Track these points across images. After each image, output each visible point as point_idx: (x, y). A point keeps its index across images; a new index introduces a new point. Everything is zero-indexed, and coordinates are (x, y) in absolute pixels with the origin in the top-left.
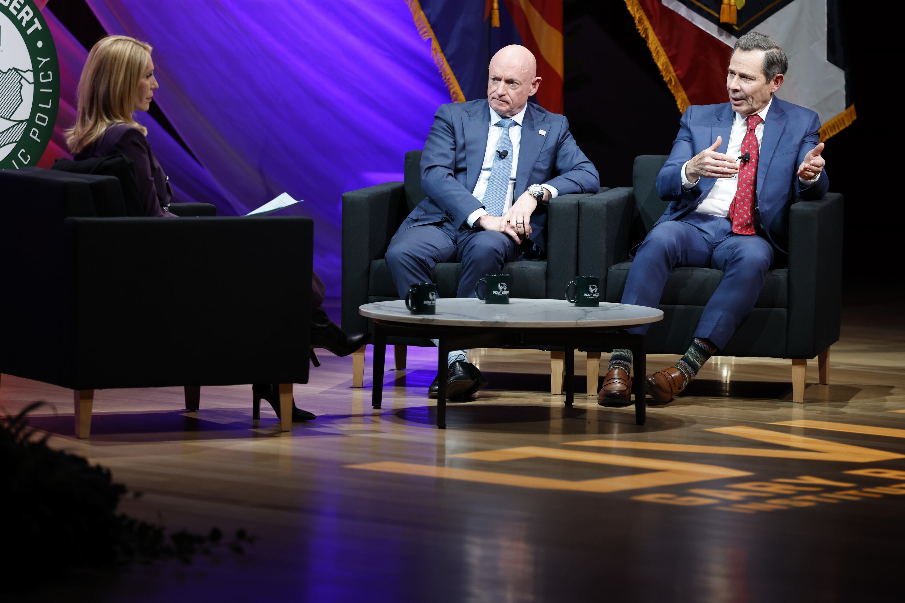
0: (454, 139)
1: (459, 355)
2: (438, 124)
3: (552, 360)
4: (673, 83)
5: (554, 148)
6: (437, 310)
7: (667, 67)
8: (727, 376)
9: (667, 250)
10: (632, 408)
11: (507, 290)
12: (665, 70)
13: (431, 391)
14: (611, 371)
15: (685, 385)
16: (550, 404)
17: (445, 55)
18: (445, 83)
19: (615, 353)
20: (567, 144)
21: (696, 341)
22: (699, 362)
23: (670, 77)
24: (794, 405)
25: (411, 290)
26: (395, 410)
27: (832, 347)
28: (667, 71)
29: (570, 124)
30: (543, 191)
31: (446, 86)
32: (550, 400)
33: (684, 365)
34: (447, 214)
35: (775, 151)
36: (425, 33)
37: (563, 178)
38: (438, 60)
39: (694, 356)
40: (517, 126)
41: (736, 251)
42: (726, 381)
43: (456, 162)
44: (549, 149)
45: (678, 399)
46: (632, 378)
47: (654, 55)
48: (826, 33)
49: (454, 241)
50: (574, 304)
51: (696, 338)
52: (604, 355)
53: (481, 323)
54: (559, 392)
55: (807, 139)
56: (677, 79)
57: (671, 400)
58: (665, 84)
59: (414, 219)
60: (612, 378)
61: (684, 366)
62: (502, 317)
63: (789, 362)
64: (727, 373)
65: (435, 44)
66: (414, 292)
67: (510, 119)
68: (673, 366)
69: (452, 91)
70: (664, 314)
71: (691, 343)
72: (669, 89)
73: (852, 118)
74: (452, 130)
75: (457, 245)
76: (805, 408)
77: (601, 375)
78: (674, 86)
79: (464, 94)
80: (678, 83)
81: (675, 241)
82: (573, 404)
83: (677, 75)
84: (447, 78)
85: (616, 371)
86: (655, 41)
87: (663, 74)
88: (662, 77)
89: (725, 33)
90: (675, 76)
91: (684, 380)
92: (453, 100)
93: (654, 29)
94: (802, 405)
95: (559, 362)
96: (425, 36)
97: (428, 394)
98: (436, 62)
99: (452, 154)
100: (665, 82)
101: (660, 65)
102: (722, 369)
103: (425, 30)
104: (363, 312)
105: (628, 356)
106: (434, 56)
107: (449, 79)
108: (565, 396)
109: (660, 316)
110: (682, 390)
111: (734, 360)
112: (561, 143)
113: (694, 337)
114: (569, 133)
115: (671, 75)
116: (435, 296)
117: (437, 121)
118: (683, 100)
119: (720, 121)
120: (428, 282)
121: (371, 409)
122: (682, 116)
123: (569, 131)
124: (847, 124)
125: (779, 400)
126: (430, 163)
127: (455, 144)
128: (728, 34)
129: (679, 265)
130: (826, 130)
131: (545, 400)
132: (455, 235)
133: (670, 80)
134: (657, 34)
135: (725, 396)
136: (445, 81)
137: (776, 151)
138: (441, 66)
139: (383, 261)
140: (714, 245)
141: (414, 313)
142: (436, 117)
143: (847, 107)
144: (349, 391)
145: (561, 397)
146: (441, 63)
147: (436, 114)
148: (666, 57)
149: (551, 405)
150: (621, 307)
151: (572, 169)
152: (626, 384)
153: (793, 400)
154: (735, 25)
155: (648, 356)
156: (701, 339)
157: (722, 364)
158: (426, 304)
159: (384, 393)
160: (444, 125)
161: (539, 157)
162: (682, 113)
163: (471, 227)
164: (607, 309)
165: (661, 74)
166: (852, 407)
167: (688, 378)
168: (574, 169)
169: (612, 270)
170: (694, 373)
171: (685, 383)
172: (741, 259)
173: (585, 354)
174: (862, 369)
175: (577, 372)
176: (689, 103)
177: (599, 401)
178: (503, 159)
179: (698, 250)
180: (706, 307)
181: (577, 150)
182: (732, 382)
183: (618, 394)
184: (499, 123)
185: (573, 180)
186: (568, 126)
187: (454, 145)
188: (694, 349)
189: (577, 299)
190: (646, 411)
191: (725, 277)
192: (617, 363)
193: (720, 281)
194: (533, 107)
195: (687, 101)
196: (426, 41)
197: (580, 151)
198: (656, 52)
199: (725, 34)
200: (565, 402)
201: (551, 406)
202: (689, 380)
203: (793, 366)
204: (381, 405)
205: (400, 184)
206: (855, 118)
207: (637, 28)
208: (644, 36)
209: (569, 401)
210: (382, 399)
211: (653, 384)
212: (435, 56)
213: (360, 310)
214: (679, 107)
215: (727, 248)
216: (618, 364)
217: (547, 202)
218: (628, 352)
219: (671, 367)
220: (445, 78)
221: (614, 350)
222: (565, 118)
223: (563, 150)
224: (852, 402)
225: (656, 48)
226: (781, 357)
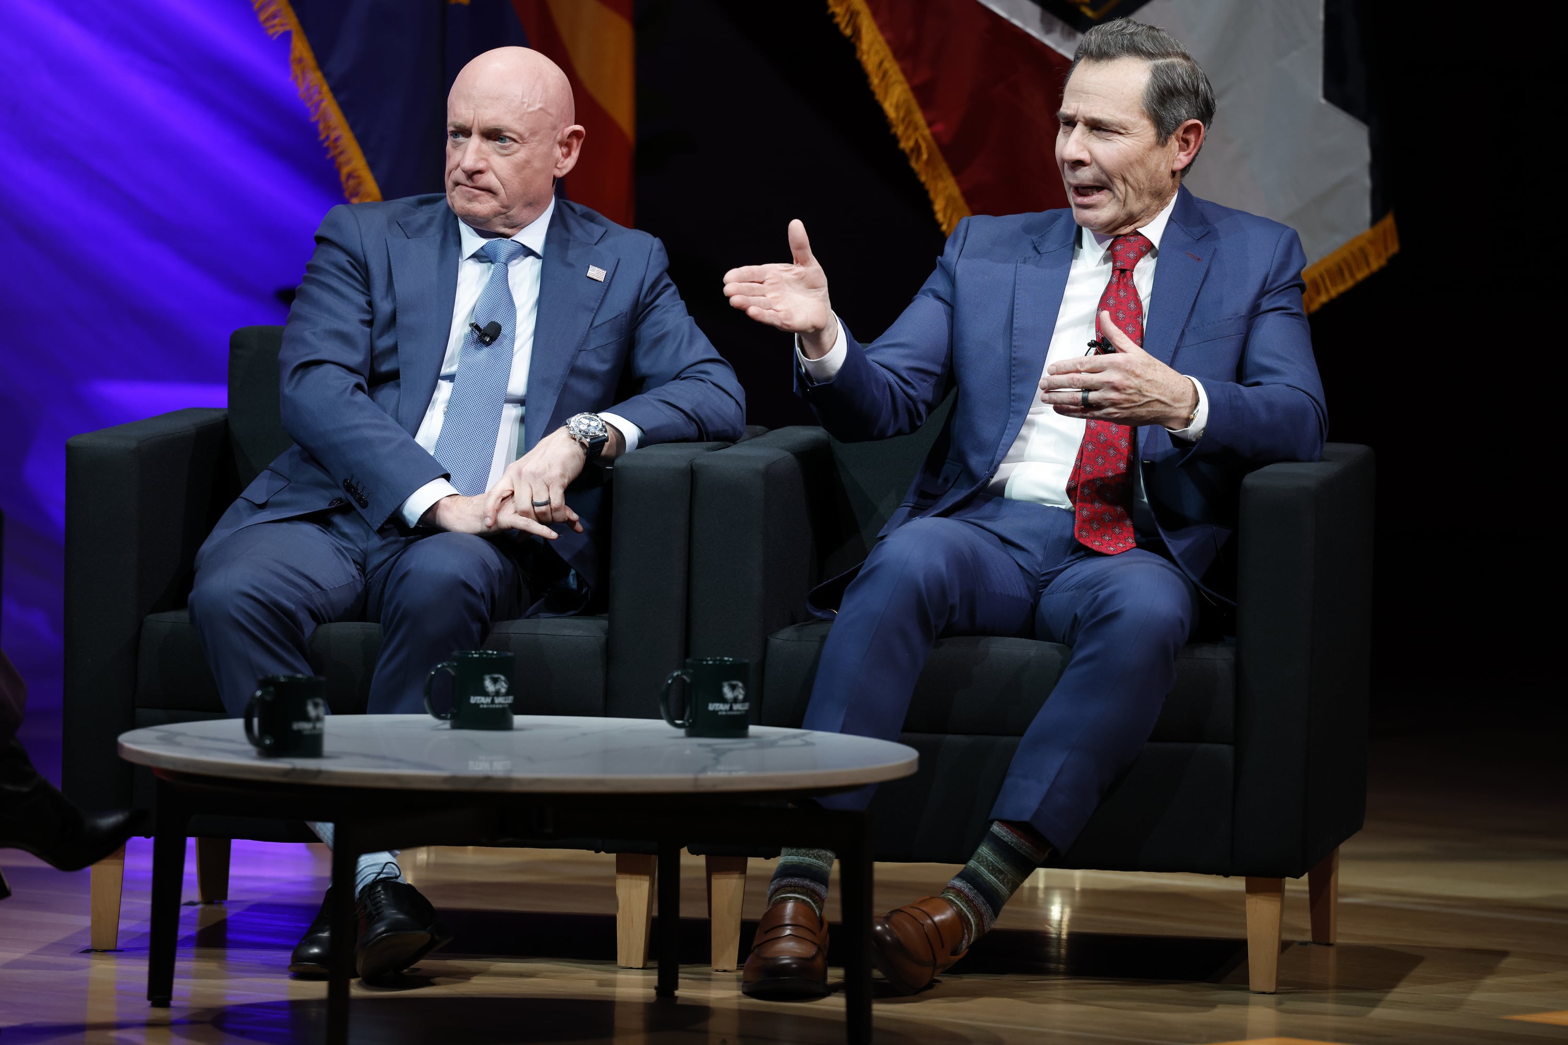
0: (369, 296)
1: (387, 862)
2: (323, 258)
3: (620, 876)
4: (925, 156)
5: (628, 317)
6: (328, 745)
7: (909, 112)
8: (1061, 921)
9: (924, 591)
10: (836, 1003)
11: (507, 694)
12: (903, 120)
13: (298, 959)
14: (777, 906)
15: (968, 943)
16: (615, 993)
17: (327, 75)
18: (327, 150)
19: (786, 857)
20: (665, 309)
21: (996, 828)
22: (1004, 885)
23: (917, 142)
24: (1253, 998)
25: (259, 693)
26: (209, 1010)
27: (1344, 848)
28: (910, 123)
29: (669, 259)
30: (606, 431)
31: (329, 157)
32: (612, 984)
33: (966, 890)
34: (349, 488)
35: (1183, 331)
36: (274, 16)
37: (654, 399)
38: (308, 88)
39: (993, 868)
40: (531, 259)
41: (1103, 594)
42: (1060, 934)
43: (374, 357)
44: (614, 318)
45: (950, 982)
46: (832, 927)
47: (875, 81)
48: (1320, 27)
49: (358, 567)
50: (682, 732)
51: (997, 822)
52: (755, 864)
53: (447, 780)
54: (639, 961)
55: (1266, 304)
56: (934, 145)
57: (931, 984)
58: (903, 157)
59: (257, 502)
60: (778, 925)
61: (965, 895)
62: (495, 764)
63: (1237, 884)
64: (1062, 913)
65: (300, 48)
66: (268, 698)
67: (510, 239)
68: (936, 894)
69: (345, 171)
70: (921, 759)
71: (984, 834)
72: (911, 171)
73: (1386, 249)
74: (363, 274)
75: (365, 576)
76: (1283, 1007)
77: (748, 917)
78: (928, 162)
79: (377, 179)
80: (939, 157)
81: (943, 568)
82: (677, 993)
83: (935, 135)
84: (333, 136)
85: (790, 906)
86: (877, 47)
87: (899, 130)
88: (895, 140)
89: (1059, 25)
90: (930, 138)
91: (966, 931)
92: (347, 194)
93: (875, 14)
94: (1272, 998)
95: (638, 882)
96: (274, 26)
97: (290, 967)
98: (302, 93)
99: (360, 333)
100: (902, 153)
101: (889, 108)
102: (1048, 902)
103: (272, 9)
104: (131, 751)
105: (821, 867)
106: (296, 78)
107: (337, 140)
108: (656, 972)
109: (910, 764)
110: (960, 956)
111: (1079, 877)
112: (648, 307)
113: (992, 817)
114: (667, 280)
115: (918, 134)
116: (321, 710)
117: (323, 247)
118: (949, 200)
119: (1039, 253)
120: (304, 672)
121: (143, 1009)
122: (948, 240)
123: (666, 274)
124: (1375, 265)
125: (1208, 984)
126: (307, 355)
127: (370, 309)
128: (1067, 28)
129: (950, 631)
130: (1319, 280)
131: (601, 983)
132: (361, 551)
133: (917, 148)
134: (882, 28)
135: (1056, 973)
136: (326, 144)
137: (1186, 330)
138: (317, 105)
139: (184, 615)
140: (1043, 579)
141: (267, 752)
142: (320, 240)
143: (1376, 218)
144: (81, 960)
145: (644, 975)
146: (316, 98)
147: (319, 232)
148: (906, 86)
149: (617, 995)
150: (807, 738)
151: (677, 377)
152: (817, 942)
153: (1249, 984)
154: (1086, 5)
155: (877, 865)
156: (1010, 824)
157: (1048, 889)
158: (299, 732)
159: (180, 965)
160: (343, 259)
161: (586, 340)
162: (947, 234)
163: (412, 526)
164: (773, 744)
165: (893, 130)
166: (1402, 1004)
167: (977, 925)
168: (683, 376)
169: (779, 642)
170: (991, 912)
171: (970, 938)
172: (1115, 615)
173: (701, 860)
174: (1416, 903)
175: (688, 910)
176: (966, 209)
177: (743, 986)
178: (488, 344)
179: (1001, 593)
180: (1024, 740)
181: (691, 327)
182: (1073, 937)
183: (794, 966)
184: (483, 253)
185: (681, 406)
186: (666, 261)
187: (368, 312)
188: (992, 849)
189: (690, 717)
190: (875, 1013)
191: (1073, 662)
192: (790, 886)
193: (1060, 673)
194: (573, 209)
195: (961, 202)
196: (275, 37)
197: (698, 331)
198: (880, 74)
199: (1058, 29)
200: (656, 988)
201: (617, 999)
202: (978, 931)
203: (1248, 896)
204: (169, 997)
205: (218, 415)
206: (1394, 248)
207: (830, 11)
208: (848, 32)
209: (666, 986)
210: (176, 981)
211: (885, 939)
212: (300, 80)
213: (122, 746)
214: (940, 217)
215: (1078, 587)
216: (794, 889)
217: (610, 460)
218: (820, 856)
219: (931, 898)
220: (327, 138)
221: (784, 851)
222: (656, 243)
223: (655, 324)
224: (1399, 993)
225: (881, 63)
226: (1218, 872)
